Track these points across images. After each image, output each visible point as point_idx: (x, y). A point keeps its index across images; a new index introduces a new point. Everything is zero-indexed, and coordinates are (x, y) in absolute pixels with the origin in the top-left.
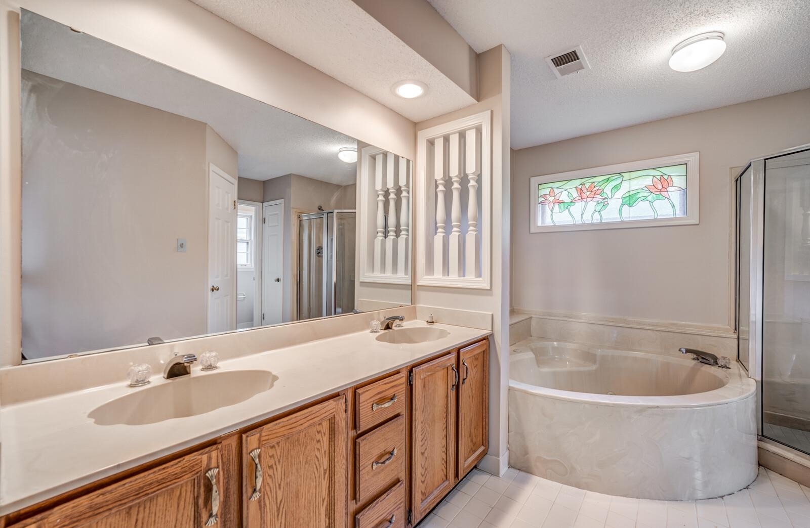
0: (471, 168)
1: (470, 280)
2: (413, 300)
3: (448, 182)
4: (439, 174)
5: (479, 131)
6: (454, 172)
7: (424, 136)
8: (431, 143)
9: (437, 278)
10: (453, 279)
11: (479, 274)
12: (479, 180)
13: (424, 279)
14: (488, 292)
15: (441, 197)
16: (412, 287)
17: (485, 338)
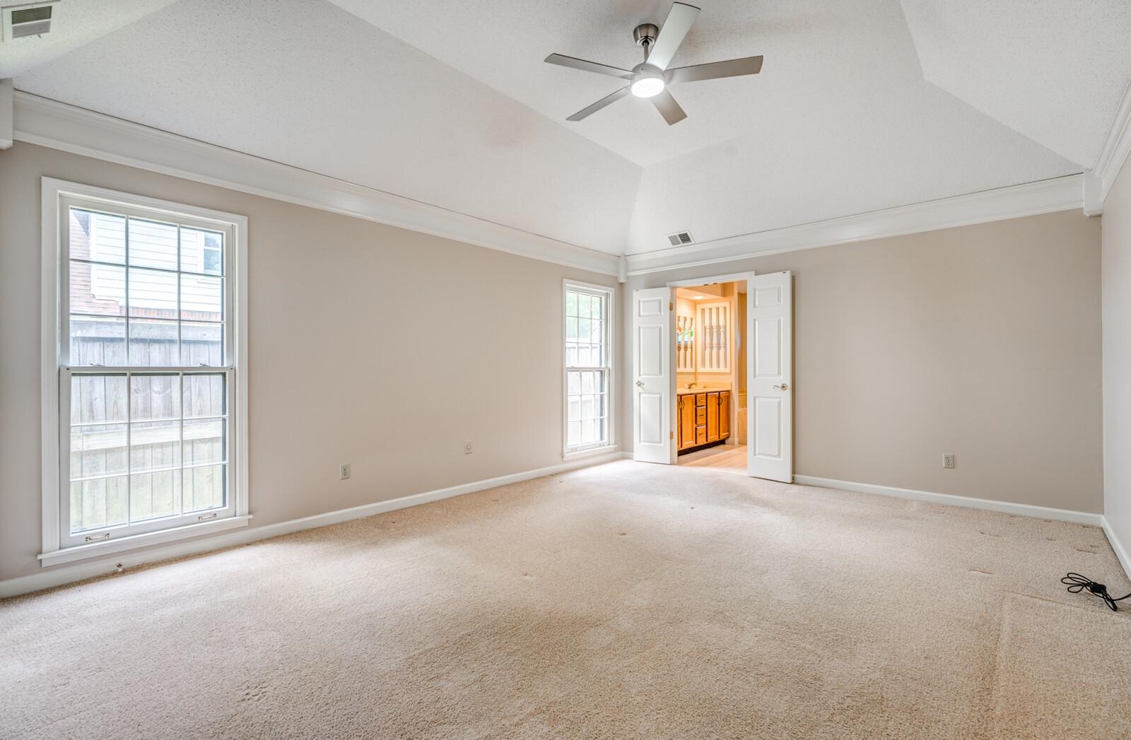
0: (722, 323)
1: (722, 369)
2: (696, 379)
3: (711, 328)
4: (707, 324)
5: (725, 308)
6: (714, 324)
7: (699, 307)
8: (703, 310)
9: (707, 369)
10: (715, 369)
11: (726, 367)
12: (725, 327)
13: (700, 370)
14: (730, 373)
15: (708, 334)
16: (695, 374)
17: (728, 391)
